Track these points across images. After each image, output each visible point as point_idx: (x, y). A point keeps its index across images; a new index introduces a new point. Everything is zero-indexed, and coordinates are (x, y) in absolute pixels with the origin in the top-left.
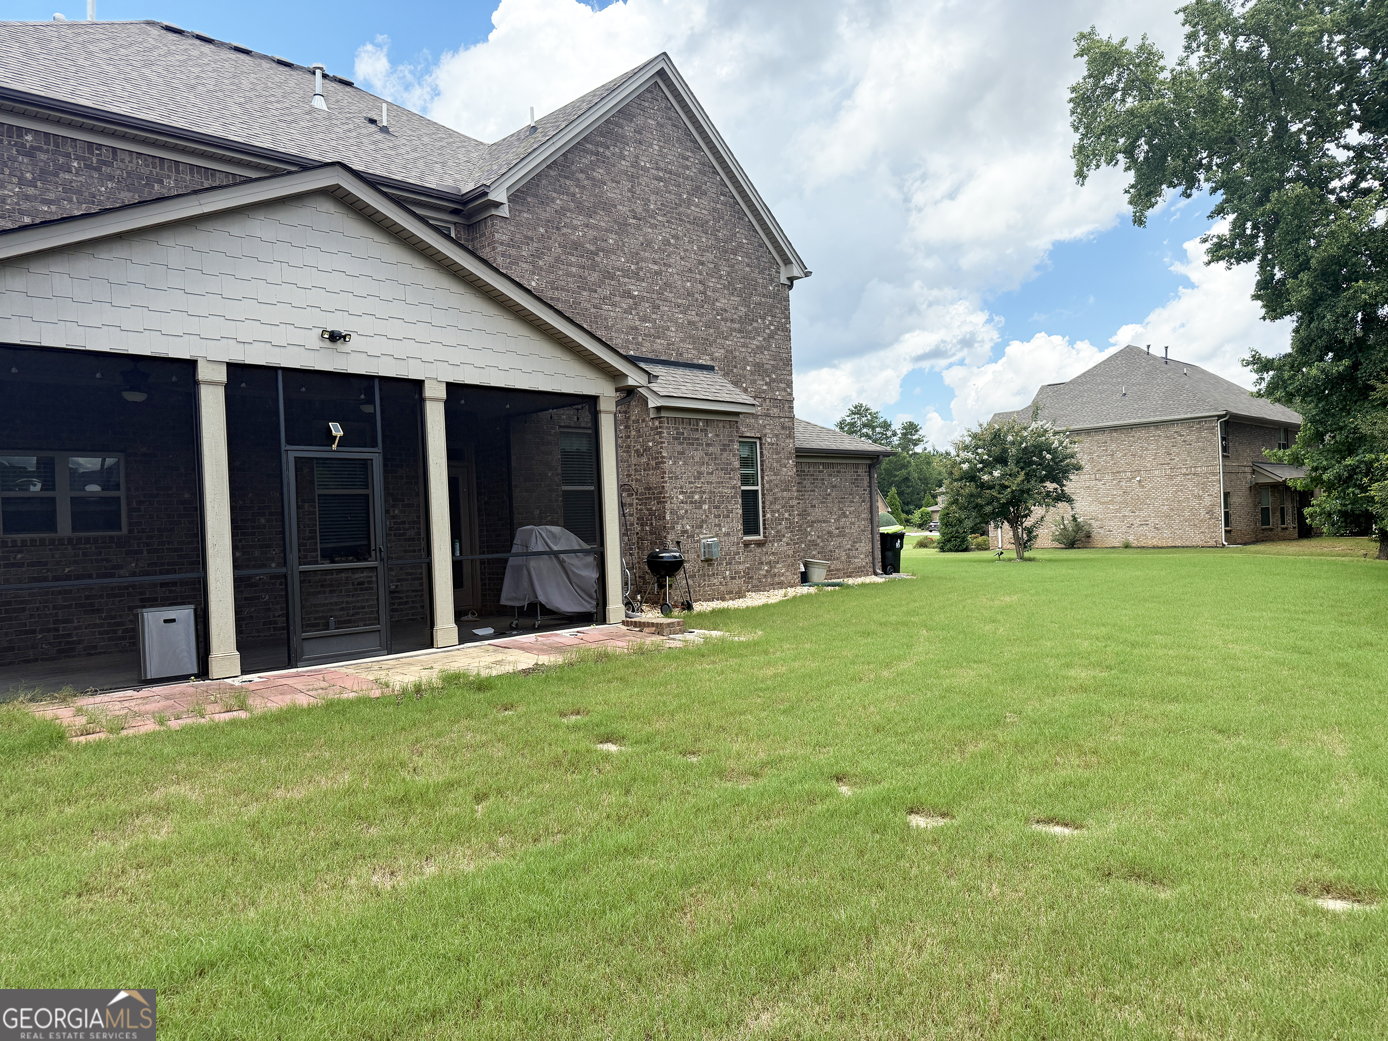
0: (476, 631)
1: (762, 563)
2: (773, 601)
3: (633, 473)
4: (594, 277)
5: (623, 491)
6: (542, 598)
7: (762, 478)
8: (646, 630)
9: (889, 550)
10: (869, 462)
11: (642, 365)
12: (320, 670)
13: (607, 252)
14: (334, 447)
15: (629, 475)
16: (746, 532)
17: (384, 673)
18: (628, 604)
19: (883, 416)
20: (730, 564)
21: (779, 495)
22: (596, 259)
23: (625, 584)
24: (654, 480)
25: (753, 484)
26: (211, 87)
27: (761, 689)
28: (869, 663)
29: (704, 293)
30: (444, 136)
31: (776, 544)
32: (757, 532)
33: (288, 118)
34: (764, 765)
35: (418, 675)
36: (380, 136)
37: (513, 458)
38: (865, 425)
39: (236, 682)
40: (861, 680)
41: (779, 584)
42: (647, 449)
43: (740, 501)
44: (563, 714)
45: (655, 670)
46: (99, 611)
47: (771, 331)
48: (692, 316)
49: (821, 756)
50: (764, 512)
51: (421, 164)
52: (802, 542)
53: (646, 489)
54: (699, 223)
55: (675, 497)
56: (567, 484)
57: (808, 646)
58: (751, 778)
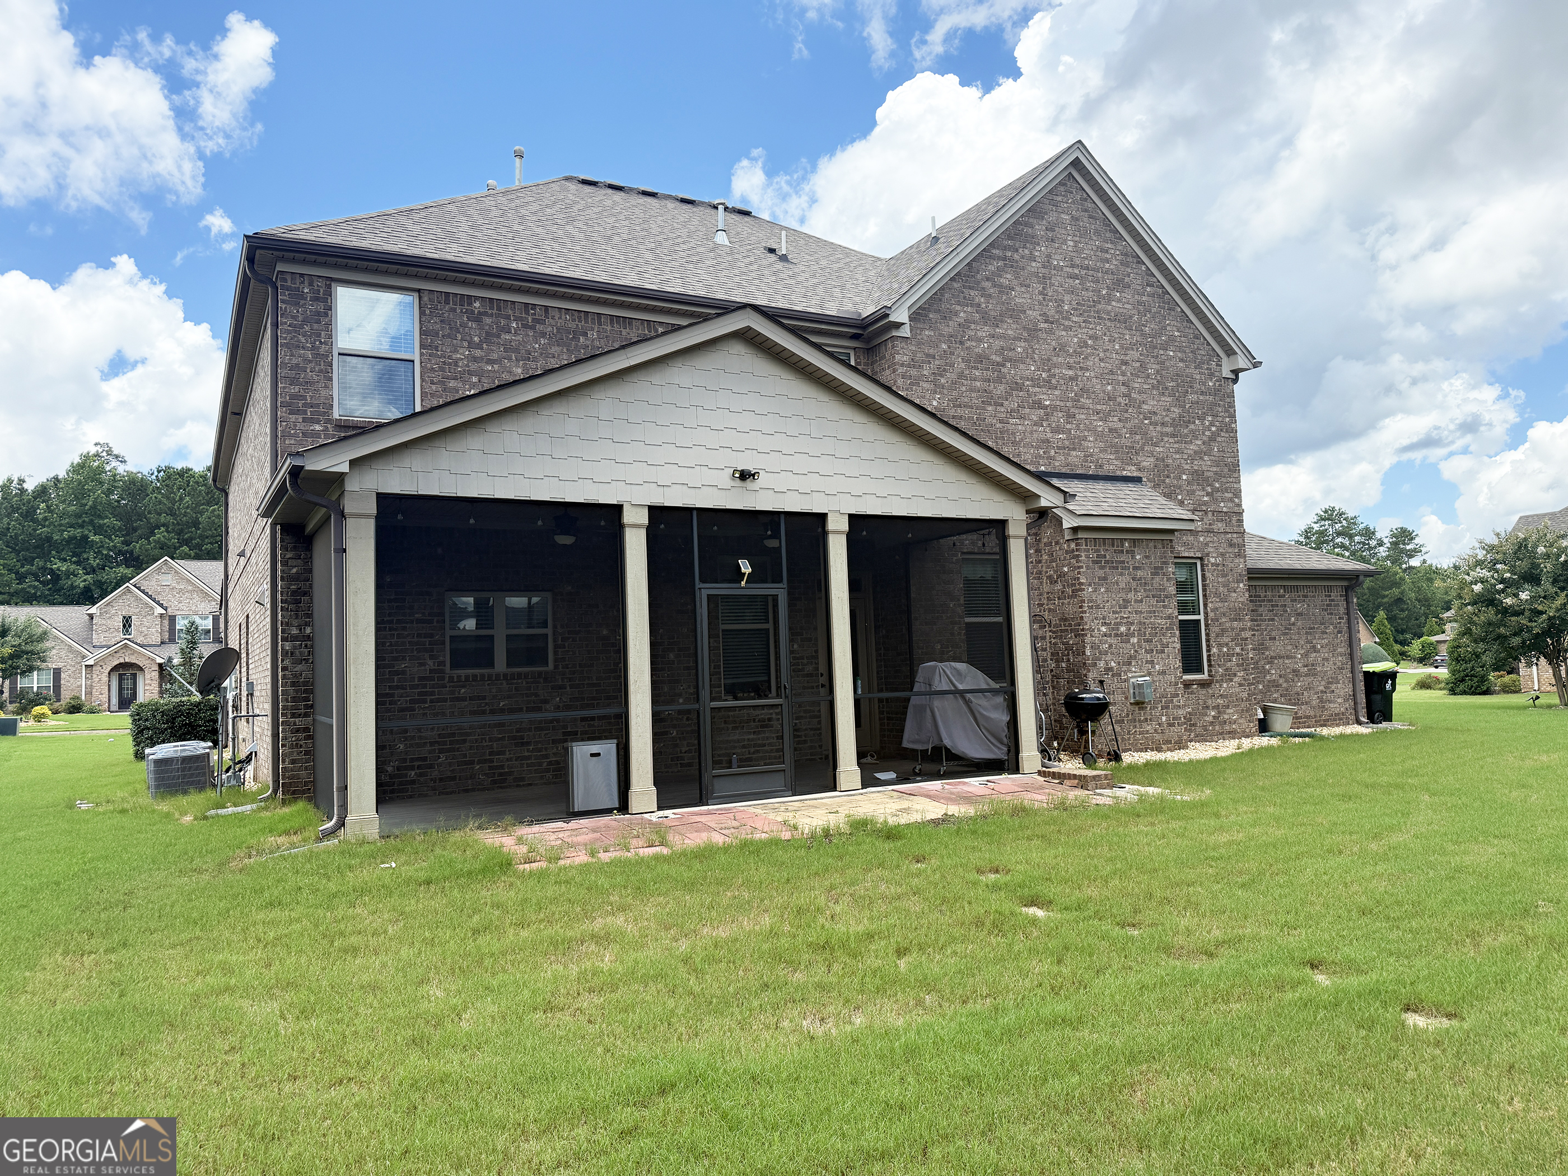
0: (879, 775)
1: (1207, 707)
2: (1223, 754)
3: (1045, 602)
4: (1001, 389)
5: (1034, 623)
6: (947, 742)
7: (1205, 605)
8: (1067, 782)
9: (1377, 693)
10: (1345, 583)
11: (1055, 482)
12: (729, 809)
13: (1015, 362)
14: (743, 583)
15: (1040, 605)
16: (1186, 670)
17: (791, 814)
18: (1043, 751)
19: (1365, 521)
20: (1167, 707)
21: (1228, 625)
22: (1003, 370)
23: (1040, 728)
24: (1070, 609)
25: (1194, 613)
26: (625, 236)
27: (1213, 858)
28: (1351, 833)
29: (1128, 396)
30: (841, 256)
31: (1225, 685)
32: (1199, 670)
33: (695, 259)
34: (1219, 944)
35: (826, 819)
36: (780, 265)
37: (913, 589)
38: (1339, 534)
39: (654, 817)
40: (1340, 852)
41: (1230, 732)
42: (1062, 575)
43: (1178, 633)
44: (980, 871)
45: (1079, 830)
46: (528, 743)
47: (1213, 433)
48: (1114, 422)
49: (1291, 939)
50: (1208, 646)
51: (820, 290)
52: (1258, 682)
53: (1060, 620)
54: (1122, 320)
55: (1096, 630)
56: (970, 614)
57: (1271, 810)
58: (1204, 957)
